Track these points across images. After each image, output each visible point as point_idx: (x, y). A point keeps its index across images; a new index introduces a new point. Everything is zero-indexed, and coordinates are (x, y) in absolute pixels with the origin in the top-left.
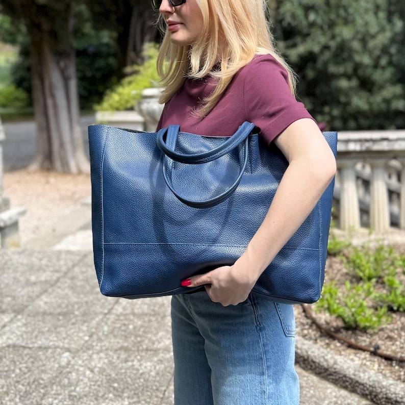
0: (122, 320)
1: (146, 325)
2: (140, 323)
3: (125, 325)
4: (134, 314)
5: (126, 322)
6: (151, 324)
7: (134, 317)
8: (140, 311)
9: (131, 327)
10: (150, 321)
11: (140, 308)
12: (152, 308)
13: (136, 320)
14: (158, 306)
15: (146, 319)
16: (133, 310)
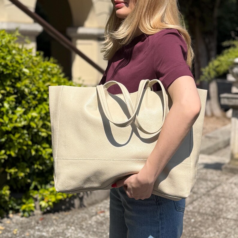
0: (189, 215)
1: (203, 221)
2: (200, 219)
3: (189, 218)
4: (199, 213)
5: (191, 217)
6: (208, 221)
7: (198, 214)
8: (204, 212)
9: (193, 220)
10: (208, 219)
11: (205, 209)
12: (213, 211)
13: (198, 217)
14: (218, 210)
15: (205, 217)
16: (199, 209)
